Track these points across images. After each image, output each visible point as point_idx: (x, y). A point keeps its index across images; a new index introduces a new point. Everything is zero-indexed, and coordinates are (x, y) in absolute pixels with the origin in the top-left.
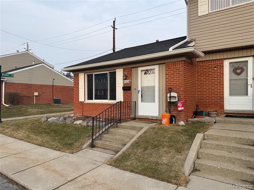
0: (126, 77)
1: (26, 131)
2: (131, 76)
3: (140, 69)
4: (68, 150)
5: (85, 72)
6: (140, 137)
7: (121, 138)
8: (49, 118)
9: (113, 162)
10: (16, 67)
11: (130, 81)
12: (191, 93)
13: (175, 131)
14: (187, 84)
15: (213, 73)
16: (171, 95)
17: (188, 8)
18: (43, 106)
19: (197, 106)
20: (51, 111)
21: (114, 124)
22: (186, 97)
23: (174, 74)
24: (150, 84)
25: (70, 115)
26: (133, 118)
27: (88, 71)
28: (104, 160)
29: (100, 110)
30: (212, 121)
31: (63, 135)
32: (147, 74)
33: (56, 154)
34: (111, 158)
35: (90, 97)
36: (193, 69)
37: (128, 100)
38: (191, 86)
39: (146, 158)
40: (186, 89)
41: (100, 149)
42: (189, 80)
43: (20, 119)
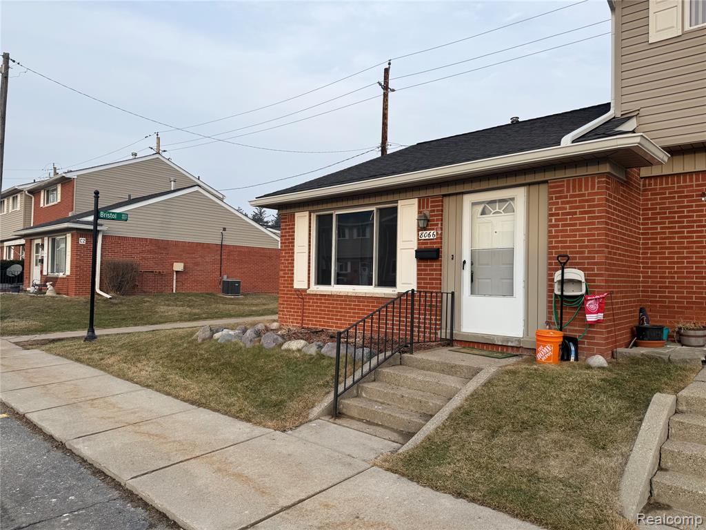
0: (425, 223)
1: (157, 363)
2: (442, 220)
3: (468, 199)
4: (272, 420)
5: (311, 208)
6: (474, 396)
7: (418, 395)
8: (217, 332)
9: (400, 464)
10: (130, 196)
11: (439, 232)
12: (626, 271)
13: (580, 383)
14: (615, 243)
15: (694, 211)
16: (566, 277)
17: (616, 19)
18: (195, 299)
19: (642, 310)
20: (216, 313)
21: (393, 354)
22: (612, 281)
23: (575, 213)
24: (500, 243)
25: (268, 325)
26: (446, 339)
27: (320, 207)
28: (373, 457)
29: (350, 313)
30: (696, 357)
31: (254, 379)
32: (489, 214)
33: (240, 429)
34: (392, 452)
35: (323, 278)
36: (631, 200)
37: (430, 288)
38: (626, 251)
39: (497, 459)
40: (612, 259)
41: (358, 423)
42: (620, 233)
43: (138, 331)
